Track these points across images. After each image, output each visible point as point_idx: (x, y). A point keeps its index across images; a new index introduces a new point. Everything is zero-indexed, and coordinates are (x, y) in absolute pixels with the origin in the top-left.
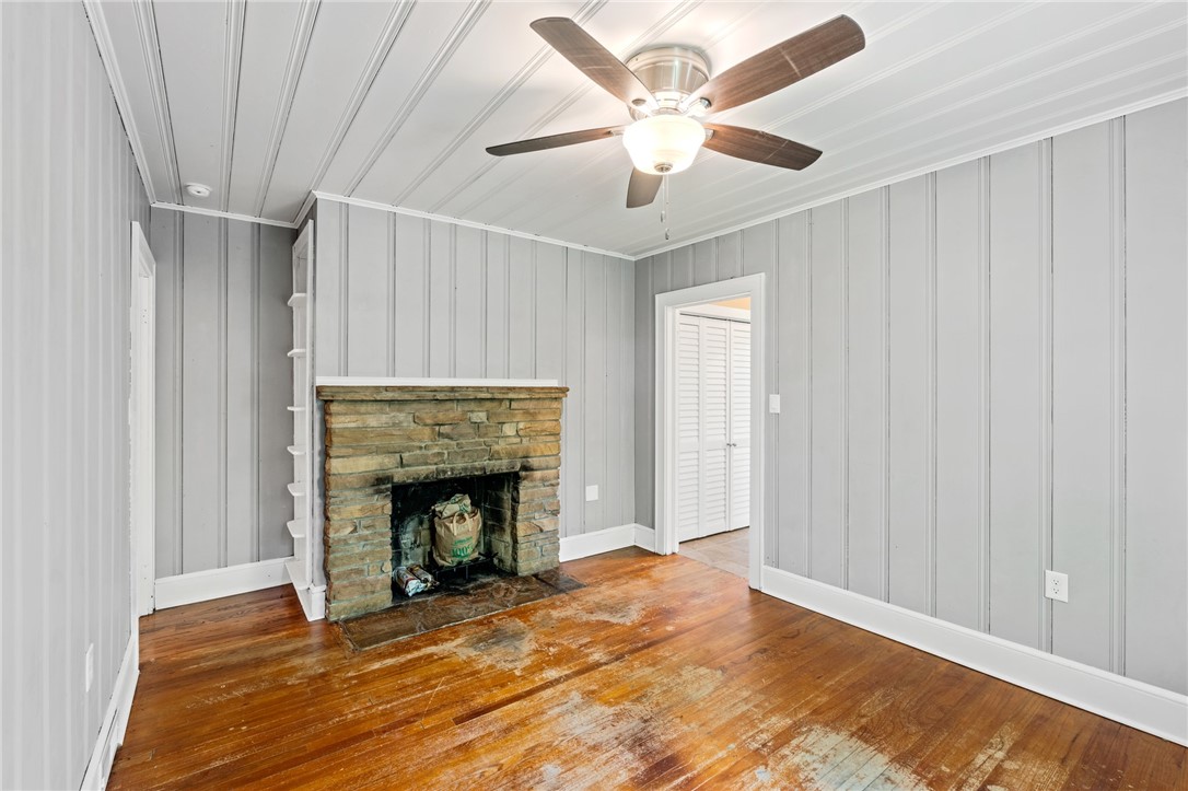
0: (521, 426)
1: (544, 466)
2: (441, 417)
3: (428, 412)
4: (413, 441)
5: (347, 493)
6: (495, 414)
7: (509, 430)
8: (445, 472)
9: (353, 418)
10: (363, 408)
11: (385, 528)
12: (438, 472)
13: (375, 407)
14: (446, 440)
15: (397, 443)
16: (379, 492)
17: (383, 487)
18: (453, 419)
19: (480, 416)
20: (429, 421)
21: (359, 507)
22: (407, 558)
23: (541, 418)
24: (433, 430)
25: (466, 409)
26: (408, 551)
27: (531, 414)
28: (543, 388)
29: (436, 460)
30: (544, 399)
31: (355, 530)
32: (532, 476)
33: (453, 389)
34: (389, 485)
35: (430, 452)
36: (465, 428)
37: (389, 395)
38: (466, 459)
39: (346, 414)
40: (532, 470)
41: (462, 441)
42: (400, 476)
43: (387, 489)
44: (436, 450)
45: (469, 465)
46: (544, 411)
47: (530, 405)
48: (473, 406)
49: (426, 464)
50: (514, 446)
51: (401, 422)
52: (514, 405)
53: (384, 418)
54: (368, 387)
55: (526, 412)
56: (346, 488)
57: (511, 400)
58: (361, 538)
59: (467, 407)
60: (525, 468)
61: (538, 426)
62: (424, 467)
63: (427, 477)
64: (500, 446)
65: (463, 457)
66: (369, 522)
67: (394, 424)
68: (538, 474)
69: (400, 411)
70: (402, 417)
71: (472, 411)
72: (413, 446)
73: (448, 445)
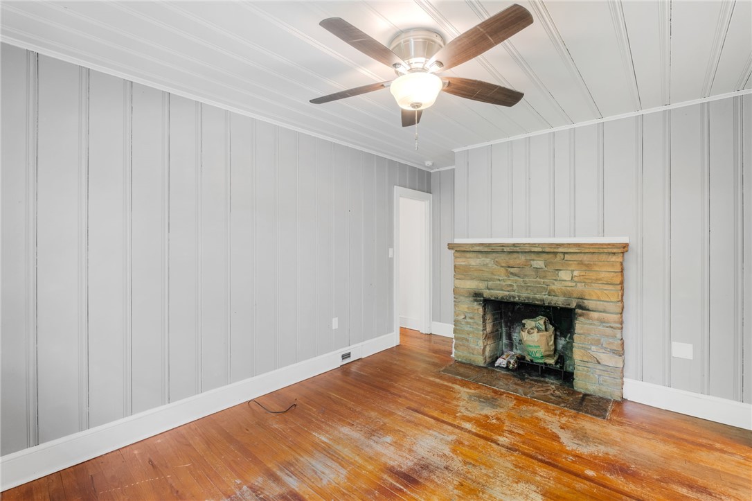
0: (576, 273)
1: (600, 308)
2: (512, 263)
3: (503, 259)
4: (495, 275)
5: (462, 298)
6: (552, 263)
7: (565, 275)
8: (514, 297)
9: (464, 260)
10: (468, 255)
11: (480, 321)
12: (510, 296)
13: (474, 254)
14: (516, 278)
15: (487, 275)
16: (476, 301)
17: (479, 299)
18: (519, 264)
19: (539, 263)
20: (504, 265)
21: (467, 306)
22: (516, 348)
23: (596, 269)
24: (507, 271)
25: (528, 258)
26: (517, 344)
27: (585, 265)
28: (592, 245)
29: (509, 289)
30: (600, 253)
31: (465, 318)
32: (588, 315)
33: (514, 245)
34: (482, 299)
35: (504, 284)
36: (528, 271)
37: (477, 248)
38: (529, 291)
39: (460, 258)
40: (588, 310)
41: (527, 279)
42: (487, 294)
43: (481, 300)
44: (509, 283)
45: (531, 296)
46: (600, 263)
47: (586, 258)
48: (533, 256)
49: (502, 290)
50: (568, 288)
51: (487, 264)
52: (567, 257)
53: (478, 261)
54: (468, 244)
55: (581, 263)
56: (461, 295)
57: (564, 253)
58: (468, 323)
59: (528, 257)
60: (580, 307)
61: (593, 275)
62: (501, 292)
63: (502, 298)
64: (556, 287)
65: (527, 290)
66: (471, 315)
67: (484, 265)
68: (595, 315)
69: (486, 257)
70: (488, 260)
71: (533, 260)
72: (494, 279)
73: (516, 280)
